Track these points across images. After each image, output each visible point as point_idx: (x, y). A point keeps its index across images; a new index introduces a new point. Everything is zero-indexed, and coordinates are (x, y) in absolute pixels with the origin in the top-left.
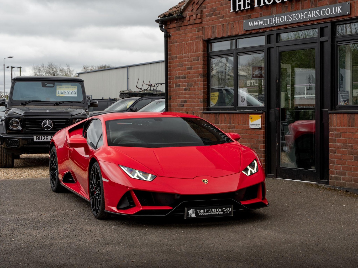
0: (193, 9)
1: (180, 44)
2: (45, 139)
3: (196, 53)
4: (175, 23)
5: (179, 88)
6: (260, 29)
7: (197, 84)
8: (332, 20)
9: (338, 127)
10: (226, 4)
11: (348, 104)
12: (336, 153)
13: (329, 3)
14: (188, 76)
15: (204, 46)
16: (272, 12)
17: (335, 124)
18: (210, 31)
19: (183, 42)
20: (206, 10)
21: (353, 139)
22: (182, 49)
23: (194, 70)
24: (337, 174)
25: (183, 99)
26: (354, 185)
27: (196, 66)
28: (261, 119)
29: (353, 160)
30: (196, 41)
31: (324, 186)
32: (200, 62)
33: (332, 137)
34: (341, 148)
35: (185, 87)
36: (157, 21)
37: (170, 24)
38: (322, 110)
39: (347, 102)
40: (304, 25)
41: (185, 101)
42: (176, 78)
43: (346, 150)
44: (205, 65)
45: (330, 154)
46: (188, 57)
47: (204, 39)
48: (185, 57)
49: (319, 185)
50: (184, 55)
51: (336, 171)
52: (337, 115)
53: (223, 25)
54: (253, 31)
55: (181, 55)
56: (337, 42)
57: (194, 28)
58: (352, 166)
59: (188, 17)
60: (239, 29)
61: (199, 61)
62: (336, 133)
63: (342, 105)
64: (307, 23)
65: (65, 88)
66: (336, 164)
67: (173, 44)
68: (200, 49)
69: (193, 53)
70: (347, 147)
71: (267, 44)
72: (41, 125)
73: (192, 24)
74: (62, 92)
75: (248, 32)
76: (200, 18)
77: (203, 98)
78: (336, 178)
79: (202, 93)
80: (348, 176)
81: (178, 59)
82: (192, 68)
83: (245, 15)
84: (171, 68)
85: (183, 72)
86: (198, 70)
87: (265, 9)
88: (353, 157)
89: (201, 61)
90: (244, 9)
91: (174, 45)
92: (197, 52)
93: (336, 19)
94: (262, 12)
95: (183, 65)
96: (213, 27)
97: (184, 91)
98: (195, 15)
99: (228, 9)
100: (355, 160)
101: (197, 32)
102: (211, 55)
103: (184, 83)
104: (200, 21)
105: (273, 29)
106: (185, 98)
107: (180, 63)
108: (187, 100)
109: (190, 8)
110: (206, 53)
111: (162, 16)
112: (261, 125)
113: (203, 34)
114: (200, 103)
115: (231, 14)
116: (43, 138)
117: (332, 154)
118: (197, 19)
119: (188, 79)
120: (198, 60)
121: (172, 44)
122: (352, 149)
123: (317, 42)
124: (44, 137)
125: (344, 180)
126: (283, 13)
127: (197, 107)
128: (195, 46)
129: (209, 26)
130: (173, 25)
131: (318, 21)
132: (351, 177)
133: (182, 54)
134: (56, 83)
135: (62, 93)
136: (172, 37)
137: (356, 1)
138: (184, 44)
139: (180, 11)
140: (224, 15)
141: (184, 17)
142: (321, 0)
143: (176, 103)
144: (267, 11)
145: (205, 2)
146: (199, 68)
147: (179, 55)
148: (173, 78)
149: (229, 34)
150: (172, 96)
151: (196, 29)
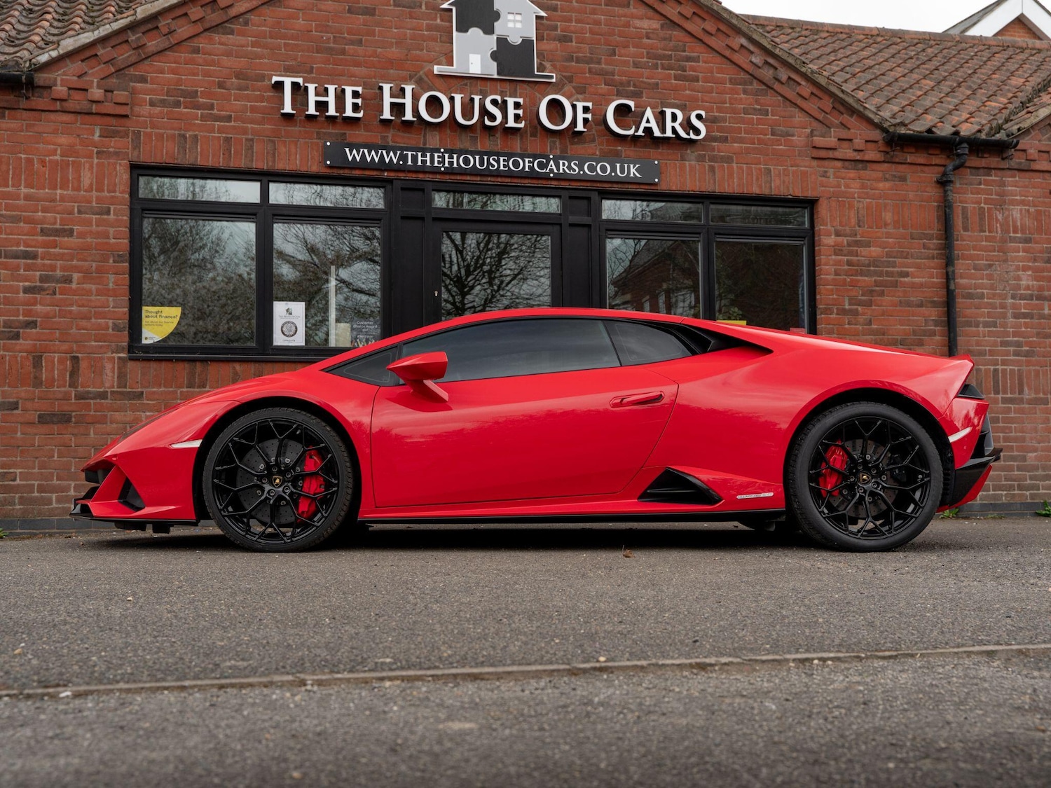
3: (95, 193)
6: (386, 170)
7: (100, 277)
13: (601, 153)
16: (425, 139)
18: (168, 144)
19: (23, 156)
20: (149, 86)
22: (14, 172)
23: (81, 240)
27: (95, 228)
30: (96, 161)
32: (116, 220)
40: (529, 183)
46: (52, 201)
47: (135, 160)
48: (29, 198)
50: (26, 190)
53: (228, 138)
54: (358, 173)
56: (607, 230)
59: (60, 89)
60: (300, 160)
61: (112, 217)
64: (543, 182)
68: (115, 185)
69: (76, 193)
73: (75, 113)
76: (126, 104)
82: (72, 233)
83: (325, 130)
85: (20, 239)
86: (106, 240)
87: (398, 130)
89: (120, 218)
92: (98, 190)
94: (390, 135)
96: (183, 136)
98: (102, 90)
101: (100, 136)
103: (25, 271)
104: (122, 111)
105: (432, 177)
108: (39, 319)
109: (74, 67)
113: (134, 149)
118: (107, 104)
128: (87, 174)
129: (162, 131)
133: (15, 187)
137: (670, 164)
138: (30, 161)
139: (27, 64)
140: (233, 114)
141: (39, 87)
142: (576, 143)
144: (408, 135)
145: (143, 67)
146: (111, 236)
149: (258, 165)
151: (98, 129)
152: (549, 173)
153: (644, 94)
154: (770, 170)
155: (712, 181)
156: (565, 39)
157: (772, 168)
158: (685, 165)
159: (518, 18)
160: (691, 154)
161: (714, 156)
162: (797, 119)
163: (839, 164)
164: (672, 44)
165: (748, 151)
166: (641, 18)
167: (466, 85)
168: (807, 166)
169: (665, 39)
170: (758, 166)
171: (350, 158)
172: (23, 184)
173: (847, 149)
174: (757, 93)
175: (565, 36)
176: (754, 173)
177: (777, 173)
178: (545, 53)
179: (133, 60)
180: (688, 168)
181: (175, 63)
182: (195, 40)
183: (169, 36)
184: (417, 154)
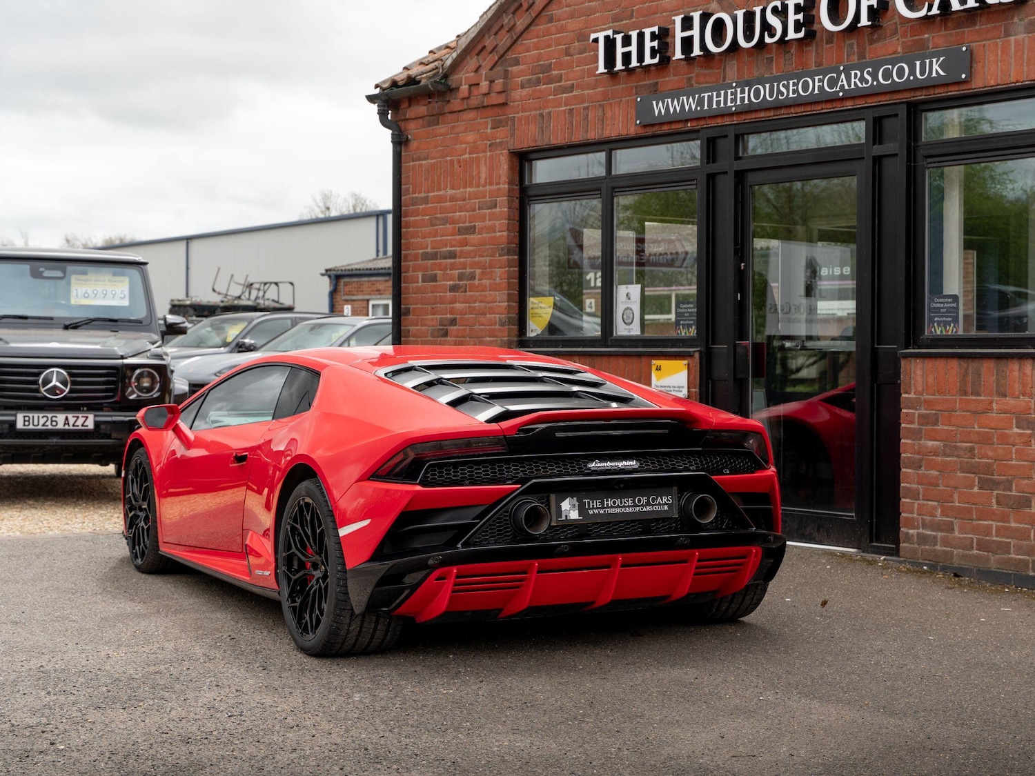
0: (480, 66)
1: (437, 162)
2: (49, 423)
3: (488, 188)
4: (425, 105)
5: (434, 284)
6: (687, 121)
7: (492, 272)
8: (913, 97)
9: (928, 394)
10: (583, 53)
11: (956, 332)
12: (923, 468)
13: (903, 49)
14: (461, 251)
15: (511, 168)
16: (725, 73)
17: (920, 389)
18: (532, 127)
19: (448, 158)
20: (521, 67)
21: (976, 429)
22: (444, 175)
23: (480, 236)
24: (924, 526)
25: (446, 314)
26: (977, 557)
27: (488, 223)
28: (687, 371)
29: (976, 490)
30: (489, 154)
31: (885, 559)
32: (500, 212)
33: (912, 422)
34: (938, 456)
35: (451, 282)
36: (371, 99)
37: (410, 106)
38: (876, 346)
39: (952, 325)
40: (822, 109)
41: (452, 321)
42: (426, 257)
43: (955, 459)
44: (514, 220)
45: (903, 470)
46: (464, 200)
47: (512, 148)
48: (452, 199)
49: (869, 556)
50: (450, 192)
51: (923, 519)
52: (926, 361)
53: (571, 110)
54: (665, 128)
55: (442, 192)
56: (925, 157)
57: (481, 118)
58: (974, 506)
59: (464, 87)
60: (623, 122)
61: (498, 210)
62: (923, 411)
63: (938, 333)
64: (834, 105)
65: (96, 283)
66: (923, 500)
67: (417, 163)
68: (500, 177)
69: (477, 189)
70: (956, 453)
71: (708, 163)
72: (36, 382)
73: (475, 108)
74: (86, 293)
75: (650, 131)
76: (504, 92)
77: (508, 313)
78: (923, 539)
79: (505, 297)
80: (959, 533)
81: (431, 205)
82: (475, 230)
83: (641, 83)
84: (411, 229)
85: (447, 239)
86: (494, 234)
87: (702, 67)
88: (977, 478)
89: (502, 209)
90: (639, 64)
91: (421, 165)
92: (491, 184)
93: (924, 92)
94: (694, 75)
95: (445, 221)
96: (542, 115)
97: (448, 294)
98: (488, 82)
99: (586, 67)
100: (980, 488)
101: (491, 128)
102: (532, 192)
103: (450, 270)
104: (501, 99)
105: (727, 121)
106: (453, 311)
107: (439, 215)
108: (458, 317)
109: (472, 62)
110: (518, 187)
111: (385, 86)
112: (689, 388)
113: (511, 136)
114: (497, 327)
115: (596, 80)
116: (42, 421)
117: (909, 471)
118: (492, 94)
119: (462, 260)
120: (495, 206)
121: (413, 161)
122: (973, 457)
123: (864, 158)
124: (45, 419)
125: (945, 542)
127: (490, 337)
128: (483, 169)
129: (529, 113)
130: (420, 109)
131: (870, 100)
132: (970, 536)
133: (445, 189)
134: (70, 268)
135: (86, 295)
136: (414, 145)
137: (989, 45)
138: (452, 163)
140: (575, 82)
141: (454, 89)
142: (876, 40)
143: (426, 325)
144: (708, 71)
145: (517, 47)
146: (497, 229)
147: (436, 193)
148: (416, 258)
149: (592, 136)
150: (411, 306)
151: (489, 120)
152: (839, 92)
158: (1009, 41)
160: (1017, 23)
171: (657, 112)
172: (449, 186)
179: (508, 43)
180: (1013, 47)
181: (537, 37)
182: (550, 7)
183: (530, 10)
184: (713, 94)
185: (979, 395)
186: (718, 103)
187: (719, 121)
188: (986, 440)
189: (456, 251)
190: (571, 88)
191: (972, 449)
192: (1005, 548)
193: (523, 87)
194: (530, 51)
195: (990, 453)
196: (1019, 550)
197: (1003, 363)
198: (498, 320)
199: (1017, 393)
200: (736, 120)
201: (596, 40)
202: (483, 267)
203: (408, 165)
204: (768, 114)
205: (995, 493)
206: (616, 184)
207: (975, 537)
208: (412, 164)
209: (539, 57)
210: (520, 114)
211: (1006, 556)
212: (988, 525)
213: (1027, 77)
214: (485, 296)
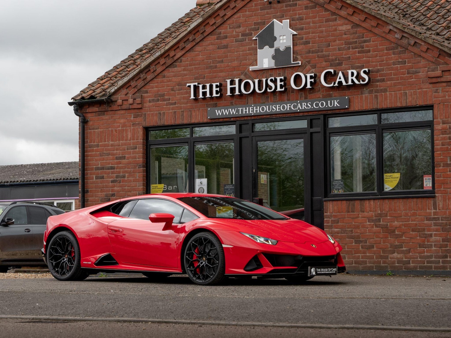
1: (104, 130)
5: (102, 180)
6: (231, 118)
7: (134, 175)
8: (326, 113)
9: (334, 213)
13: (322, 96)
14: (117, 167)
15: (143, 133)
16: (248, 101)
17: (331, 211)
18: (155, 118)
19: (110, 129)
20: (149, 94)
21: (353, 224)
22: (108, 136)
23: (128, 160)
25: (109, 192)
26: (355, 267)
27: (132, 155)
29: (354, 244)
30: (132, 128)
32: (139, 151)
33: (328, 223)
34: (339, 234)
35: (112, 179)
36: (70, 104)
37: (89, 107)
38: (312, 198)
39: (341, 189)
40: (290, 115)
41: (113, 195)
42: (97, 169)
43: (345, 234)
44: (144, 154)
46: (119, 146)
47: (144, 126)
48: (112, 145)
50: (111, 143)
52: (334, 202)
53: (175, 112)
54: (221, 120)
55: (106, 143)
56: (330, 133)
57: (128, 113)
58: (353, 249)
59: (120, 101)
60: (201, 117)
61: (137, 150)
62: (333, 219)
63: (336, 192)
64: (295, 114)
67: (93, 130)
68: (138, 137)
69: (126, 141)
70: (346, 232)
71: (240, 133)
73: (125, 109)
75: (213, 121)
76: (141, 103)
77: (143, 191)
79: (142, 185)
80: (348, 259)
81: (100, 148)
82: (125, 158)
83: (208, 103)
84: (89, 158)
85: (110, 162)
86: (135, 160)
87: (237, 98)
88: (354, 240)
90: (210, 96)
91: (95, 132)
92: (133, 140)
93: (331, 111)
94: (234, 101)
95: (109, 154)
96: (160, 113)
97: (110, 184)
98: (132, 99)
100: (355, 243)
101: (133, 118)
103: (111, 174)
104: (139, 106)
105: (249, 118)
106: (112, 191)
107: (105, 152)
108: (116, 193)
109: (124, 91)
110: (146, 141)
111: (77, 99)
113: (144, 121)
115: (187, 101)
118: (134, 104)
119: (118, 170)
120: (136, 148)
121: (90, 130)
122: (352, 233)
123: (307, 133)
126: (264, 103)
128: (129, 133)
129: (153, 112)
130: (96, 109)
131: (310, 113)
132: (352, 260)
133: (108, 141)
136: (90, 123)
137: (355, 97)
138: (112, 131)
139: (108, 94)
140: (177, 101)
142: (312, 93)
143: (97, 197)
144: (241, 100)
145: (147, 87)
146: (137, 157)
147: (103, 143)
148: (92, 169)
149: (185, 122)
150: (89, 189)
151: (132, 115)
152: (298, 110)
153: (343, 63)
154: (406, 93)
155: (376, 103)
156: (307, 43)
157: (407, 91)
158: (362, 96)
159: (285, 37)
160: (366, 90)
161: (377, 90)
162: (422, 63)
163: (445, 84)
164: (357, 35)
165: (395, 85)
166: (342, 25)
167: (264, 73)
168: (427, 88)
169: (354, 33)
170: (400, 92)
171: (217, 114)
172: (110, 140)
173: (448, 75)
174: (400, 53)
175: (307, 41)
176: (398, 96)
177: (410, 94)
178: (298, 51)
179: (143, 85)
180: (364, 98)
181: (157, 83)
182: (164, 72)
183: (154, 73)
184: (243, 109)
185: (354, 212)
186: (246, 112)
187: (246, 118)
188: (358, 227)
189: (115, 166)
190: (175, 103)
191: (352, 231)
192: (365, 262)
193: (150, 102)
194: (153, 88)
195: (359, 231)
196: (370, 263)
197: (363, 202)
198: (138, 193)
199: (368, 211)
200: (253, 118)
201: (190, 86)
202: (130, 173)
203: (88, 131)
204: (267, 116)
205: (361, 244)
206: (195, 140)
207: (354, 260)
208: (89, 131)
209: (158, 91)
210: (149, 113)
211: (365, 265)
212: (358, 255)
213: (370, 107)
214: (131, 184)
